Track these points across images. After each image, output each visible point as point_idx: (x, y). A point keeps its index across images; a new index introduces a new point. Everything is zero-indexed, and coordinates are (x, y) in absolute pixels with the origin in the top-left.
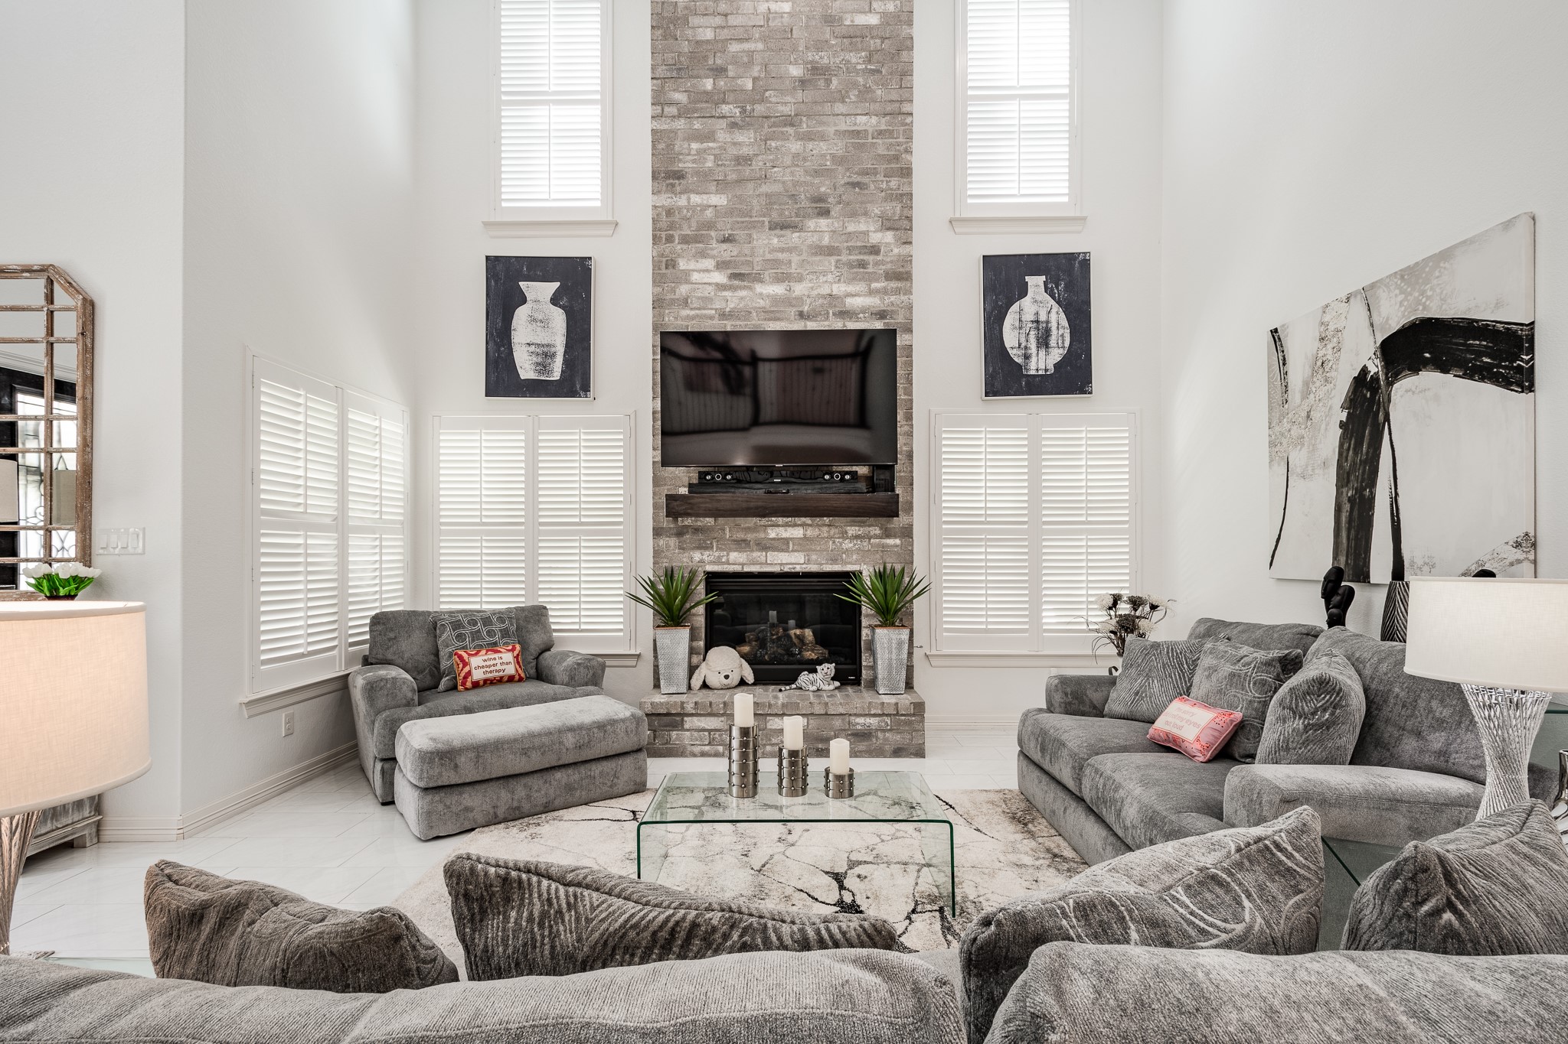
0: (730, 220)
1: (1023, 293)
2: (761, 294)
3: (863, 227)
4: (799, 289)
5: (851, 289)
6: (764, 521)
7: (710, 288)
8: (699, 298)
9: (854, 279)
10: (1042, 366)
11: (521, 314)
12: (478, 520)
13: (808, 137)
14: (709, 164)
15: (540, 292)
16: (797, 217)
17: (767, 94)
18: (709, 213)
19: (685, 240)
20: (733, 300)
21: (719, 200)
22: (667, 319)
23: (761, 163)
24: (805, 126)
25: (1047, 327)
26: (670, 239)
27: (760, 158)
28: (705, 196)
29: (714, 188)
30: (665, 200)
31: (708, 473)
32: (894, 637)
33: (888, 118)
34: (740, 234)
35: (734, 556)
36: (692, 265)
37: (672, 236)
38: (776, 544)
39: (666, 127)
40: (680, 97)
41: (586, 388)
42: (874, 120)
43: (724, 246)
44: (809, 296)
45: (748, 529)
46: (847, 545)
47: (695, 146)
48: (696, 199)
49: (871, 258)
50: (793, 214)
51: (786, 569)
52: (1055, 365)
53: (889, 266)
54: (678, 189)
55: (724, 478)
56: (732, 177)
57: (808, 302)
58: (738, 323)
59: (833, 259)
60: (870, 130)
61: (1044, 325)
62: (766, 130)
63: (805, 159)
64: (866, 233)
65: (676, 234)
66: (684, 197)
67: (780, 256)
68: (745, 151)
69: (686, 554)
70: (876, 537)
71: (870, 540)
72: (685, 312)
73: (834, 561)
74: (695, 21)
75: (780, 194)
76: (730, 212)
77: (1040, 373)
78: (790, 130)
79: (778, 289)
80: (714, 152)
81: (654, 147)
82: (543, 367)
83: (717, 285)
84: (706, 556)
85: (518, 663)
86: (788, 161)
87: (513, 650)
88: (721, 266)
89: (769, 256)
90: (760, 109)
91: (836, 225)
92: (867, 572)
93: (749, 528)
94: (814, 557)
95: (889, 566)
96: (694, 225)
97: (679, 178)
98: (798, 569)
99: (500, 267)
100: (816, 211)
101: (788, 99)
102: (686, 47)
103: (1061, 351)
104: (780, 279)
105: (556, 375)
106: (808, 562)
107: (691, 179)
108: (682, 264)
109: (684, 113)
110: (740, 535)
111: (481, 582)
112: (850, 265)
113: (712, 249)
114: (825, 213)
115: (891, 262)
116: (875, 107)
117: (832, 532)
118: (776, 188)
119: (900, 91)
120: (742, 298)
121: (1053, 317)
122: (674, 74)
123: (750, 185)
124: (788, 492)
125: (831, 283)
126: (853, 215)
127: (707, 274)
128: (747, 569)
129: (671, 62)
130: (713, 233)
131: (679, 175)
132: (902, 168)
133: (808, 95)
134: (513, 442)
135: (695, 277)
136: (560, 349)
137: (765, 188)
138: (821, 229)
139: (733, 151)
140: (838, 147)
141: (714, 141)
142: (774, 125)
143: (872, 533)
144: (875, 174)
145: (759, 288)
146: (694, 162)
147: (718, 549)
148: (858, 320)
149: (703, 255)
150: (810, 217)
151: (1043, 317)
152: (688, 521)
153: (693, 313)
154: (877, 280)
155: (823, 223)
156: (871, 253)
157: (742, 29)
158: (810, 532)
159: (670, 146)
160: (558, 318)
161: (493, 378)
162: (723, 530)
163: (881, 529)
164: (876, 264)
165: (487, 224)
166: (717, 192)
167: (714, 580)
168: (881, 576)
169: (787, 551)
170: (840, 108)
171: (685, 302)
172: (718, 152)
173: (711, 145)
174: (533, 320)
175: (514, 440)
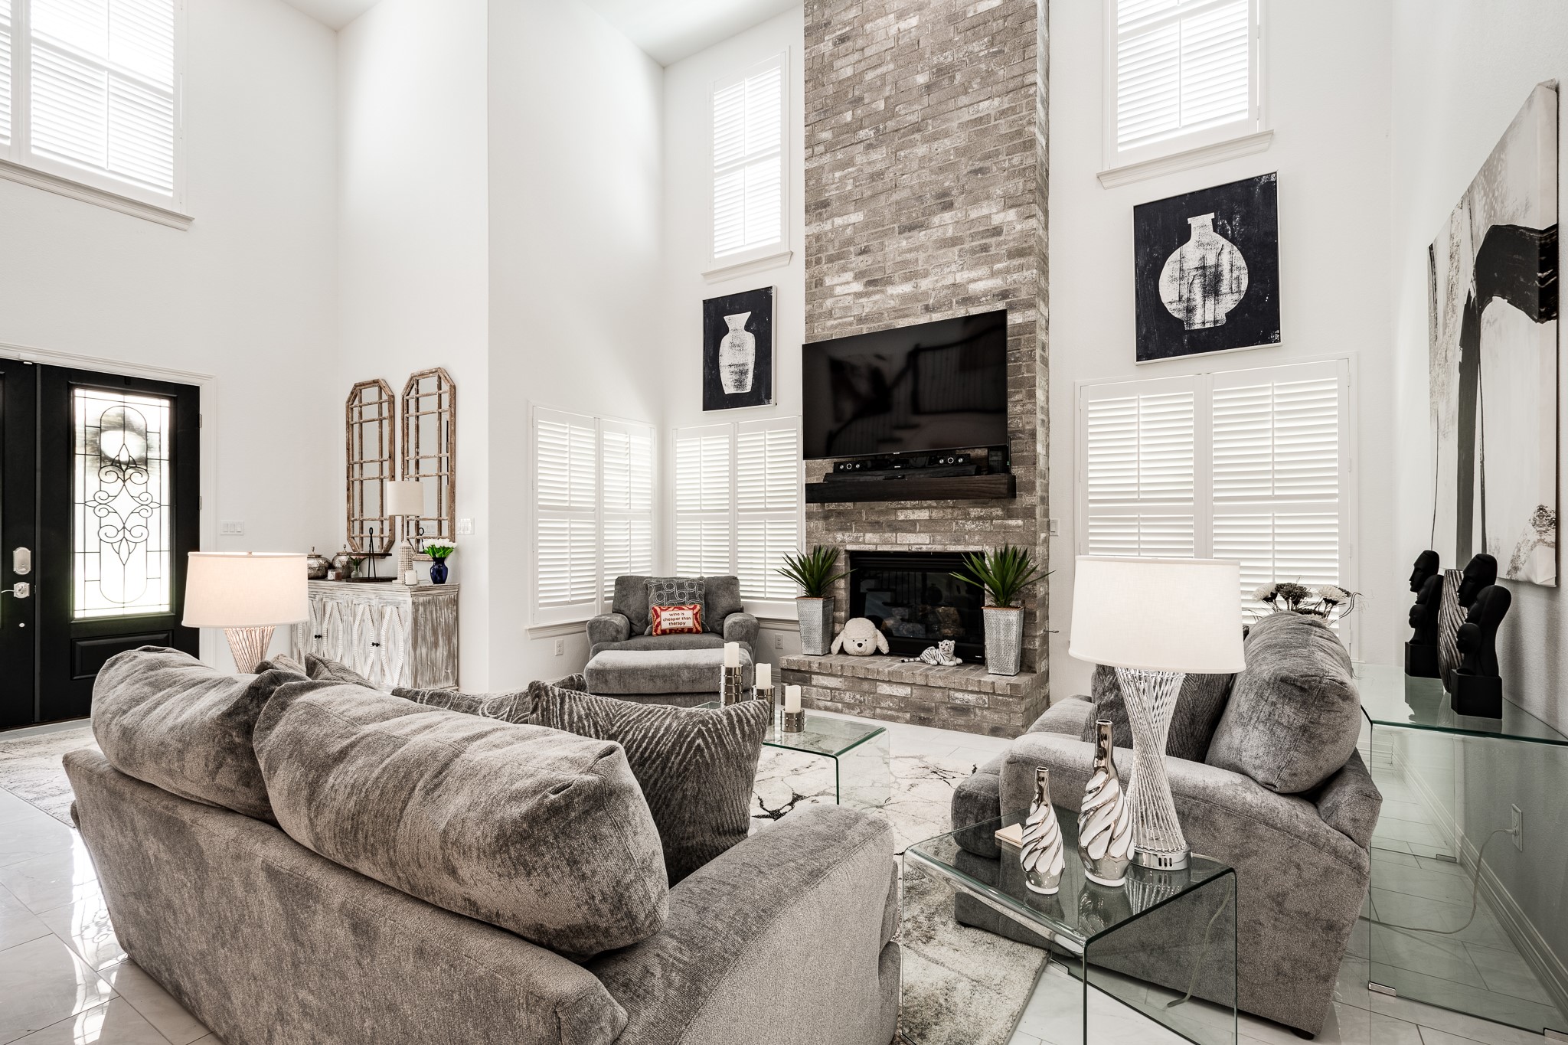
0: (866, 233)
1: (1185, 235)
2: (892, 295)
3: (985, 211)
4: (925, 284)
5: (973, 274)
6: (894, 505)
7: (849, 298)
8: (840, 308)
9: (977, 264)
10: (1210, 317)
11: (726, 341)
12: (699, 508)
13: (934, 138)
14: (849, 187)
15: (737, 322)
16: (923, 216)
17: (897, 109)
18: (849, 231)
19: (831, 260)
20: (868, 305)
21: (857, 217)
22: (816, 331)
23: (891, 175)
24: (930, 128)
25: (1216, 271)
26: (818, 261)
27: (891, 170)
28: (845, 217)
29: (853, 208)
30: (815, 229)
31: (841, 463)
32: (1002, 618)
33: (1011, 95)
34: (874, 244)
35: (869, 536)
36: (836, 280)
37: (820, 258)
38: (905, 525)
39: (816, 165)
40: (827, 135)
41: (769, 397)
42: (996, 101)
43: (861, 258)
44: (934, 290)
45: (881, 513)
46: (970, 526)
47: (838, 174)
48: (838, 221)
49: (993, 241)
50: (920, 214)
51: (914, 549)
52: (1227, 315)
53: (1011, 244)
54: (825, 216)
55: (854, 466)
56: (868, 193)
57: (933, 295)
58: (872, 325)
59: (956, 249)
60: (993, 113)
61: (1213, 270)
62: (897, 141)
63: (930, 160)
64: (988, 217)
65: (823, 256)
66: (829, 222)
67: (908, 256)
68: (879, 167)
69: (831, 535)
70: (998, 518)
71: (992, 521)
72: (830, 323)
73: (957, 542)
74: (837, 64)
75: (908, 198)
76: (866, 226)
77: (1207, 326)
78: (917, 136)
79: (906, 288)
80: (853, 175)
81: (807, 185)
82: (740, 383)
83: (855, 294)
84: (847, 536)
85: (696, 619)
86: (915, 165)
87: (693, 609)
88: (857, 277)
89: (898, 259)
90: (891, 124)
91: (959, 215)
92: (989, 551)
93: (882, 511)
94: (938, 538)
95: (1011, 547)
96: (837, 244)
97: (825, 207)
98: (924, 549)
99: (712, 307)
100: (940, 206)
101: (917, 107)
102: (830, 89)
103: (1236, 297)
104: (907, 279)
105: (748, 389)
106: (933, 542)
107: (835, 205)
108: (828, 281)
109: (830, 147)
110: (874, 518)
111: (700, 556)
112: (973, 251)
113: (851, 263)
114: (949, 206)
115: (1014, 240)
116: (999, 87)
117: (955, 514)
118: (904, 194)
119: (1023, 64)
120: (876, 302)
121: (1225, 259)
122: (822, 117)
123: (883, 197)
124: (903, 477)
125: (955, 273)
126: (976, 201)
127: (847, 286)
128: (880, 549)
129: (820, 107)
130: (852, 249)
131: (825, 204)
132: (1024, 142)
133: (935, 97)
134: (719, 445)
135: (838, 290)
136: (751, 367)
137: (895, 197)
138: (945, 222)
139: (869, 170)
140: (960, 140)
141: (853, 166)
142: (904, 135)
143: (994, 514)
144: (997, 155)
145: (891, 290)
146: (837, 188)
147: (857, 530)
148: (980, 304)
149: (844, 269)
150: (934, 213)
151: (1211, 261)
152: (833, 506)
153: (836, 322)
154: (999, 261)
155: (947, 216)
156: (993, 235)
157: (876, 57)
158: (935, 514)
159: (818, 181)
160: (750, 340)
161: (707, 397)
162: (861, 513)
163: (1003, 510)
164: (999, 244)
165: (705, 275)
166: (856, 211)
167: (854, 557)
168: (1002, 557)
169: (914, 532)
170: (964, 100)
171: (830, 314)
172: (856, 174)
173: (850, 170)
174: (733, 345)
175: (722, 443)
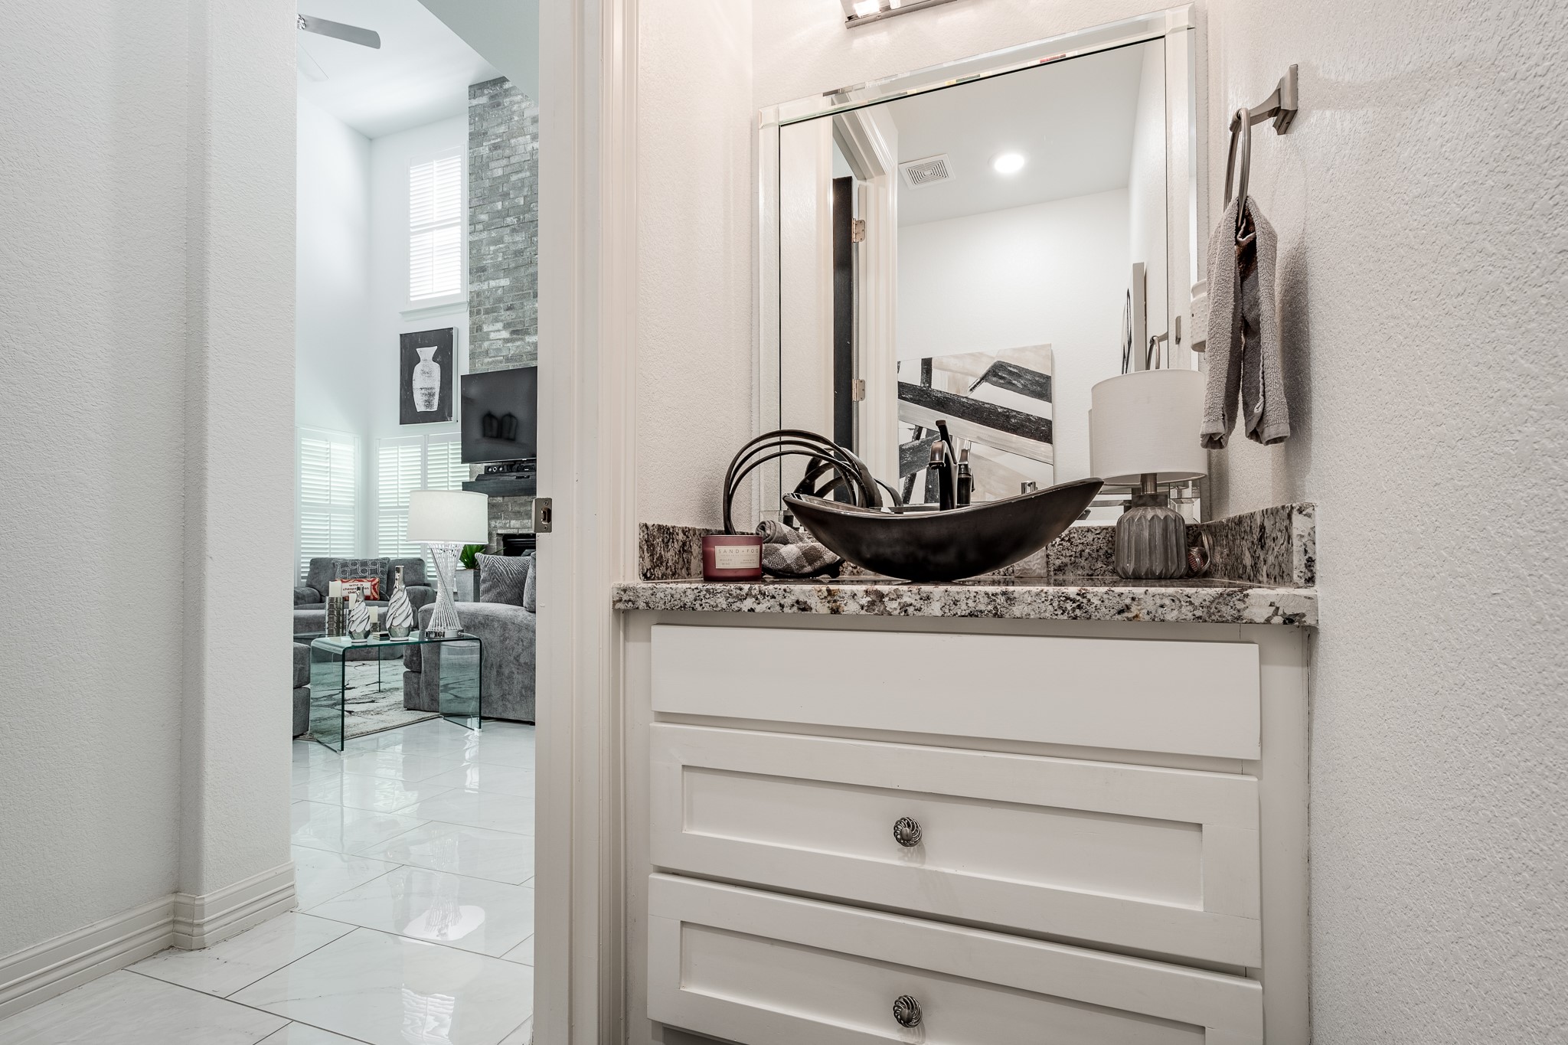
0: (511, 295)
2: (528, 342)
7: (500, 342)
8: (494, 349)
11: (418, 368)
12: (396, 505)
14: (500, 259)
15: (426, 353)
18: (500, 292)
19: (487, 312)
20: (513, 348)
21: (505, 282)
22: (478, 366)
23: (528, 254)
26: (478, 313)
27: (528, 250)
28: (497, 281)
29: (502, 275)
30: (476, 287)
31: (489, 467)
34: (517, 303)
35: (513, 522)
36: (491, 328)
37: (480, 310)
39: (477, 238)
40: (484, 217)
41: (450, 414)
43: (508, 313)
45: (521, 505)
47: (492, 248)
48: (493, 283)
54: (483, 278)
56: (512, 265)
58: (515, 364)
65: (482, 308)
66: (486, 283)
68: (520, 246)
72: (486, 360)
74: (492, 165)
76: (511, 289)
80: (502, 250)
81: (470, 253)
82: (429, 403)
83: (504, 339)
84: (498, 522)
88: (505, 327)
90: (528, 214)
93: (522, 503)
96: (491, 301)
97: (483, 271)
99: (407, 340)
102: (487, 183)
105: (435, 408)
107: (491, 271)
108: (486, 328)
109: (487, 227)
110: (516, 509)
113: (501, 316)
120: (518, 347)
122: (481, 203)
123: (522, 269)
127: (498, 333)
128: (520, 533)
129: (479, 195)
130: (502, 305)
134: (414, 453)
135: (493, 336)
136: (437, 390)
139: (513, 248)
141: (503, 243)
145: (528, 338)
146: (491, 259)
147: (505, 519)
149: (496, 320)
153: (491, 360)
157: (517, 164)
159: (478, 251)
160: (437, 369)
161: (403, 413)
162: (507, 505)
165: (401, 314)
166: (504, 277)
167: (506, 539)
171: (486, 353)
172: (504, 250)
173: (501, 246)
174: (424, 372)
175: (416, 451)
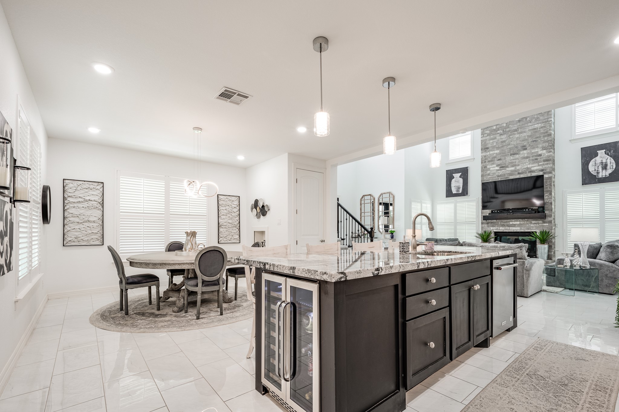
1: (597, 155)
2: (508, 170)
3: (536, 150)
4: (518, 168)
5: (533, 165)
6: (509, 220)
7: (495, 171)
8: (492, 173)
9: (534, 163)
10: (604, 175)
11: (453, 180)
12: (444, 222)
13: (521, 133)
14: (495, 144)
15: (457, 176)
16: (518, 151)
17: (510, 126)
18: (495, 155)
19: (489, 162)
20: (501, 173)
21: (497, 151)
22: (484, 179)
23: (508, 142)
24: (520, 130)
25: (606, 164)
26: (485, 162)
27: (507, 140)
28: (494, 151)
29: (496, 149)
30: (484, 154)
31: (493, 211)
33: (544, 123)
34: (503, 158)
35: (501, 228)
36: (491, 166)
38: (512, 225)
39: (484, 139)
40: (488, 132)
41: (467, 194)
42: (540, 125)
43: (499, 161)
44: (521, 169)
46: (532, 225)
47: (491, 141)
48: (491, 152)
49: (539, 157)
50: (517, 151)
51: (515, 231)
52: (609, 174)
53: (544, 158)
54: (487, 151)
55: (497, 211)
56: (500, 146)
57: (521, 170)
59: (528, 159)
60: (539, 127)
61: (605, 163)
62: (509, 134)
63: (520, 138)
64: (538, 152)
65: (487, 161)
66: (489, 153)
67: (513, 161)
68: (504, 140)
69: (489, 228)
70: (541, 223)
71: (539, 224)
72: (489, 177)
73: (528, 229)
75: (513, 147)
76: (500, 154)
77: (603, 177)
78: (516, 132)
79: (513, 168)
81: (481, 144)
82: (458, 191)
83: (497, 170)
84: (494, 228)
86: (515, 139)
88: (497, 166)
89: (510, 162)
90: (507, 130)
91: (529, 151)
92: (538, 231)
93: (505, 222)
94: (522, 228)
95: (544, 230)
96: (491, 158)
97: (487, 149)
98: (518, 231)
99: (449, 172)
100: (523, 149)
101: (515, 126)
103: (612, 170)
104: (513, 166)
105: (460, 192)
106: (521, 229)
107: (490, 148)
108: (488, 167)
109: (489, 135)
110: (503, 224)
111: (445, 234)
112: (533, 160)
113: (495, 162)
114: (526, 149)
115: (545, 157)
116: (541, 121)
117: (528, 223)
118: (512, 146)
119: (548, 116)
120: (503, 172)
121: (608, 161)
123: (505, 147)
124: (513, 214)
125: (527, 165)
126: (534, 148)
127: (494, 168)
128: (504, 231)
130: (496, 159)
131: (488, 148)
132: (548, 134)
133: (521, 123)
135: (491, 169)
136: (461, 186)
137: (509, 147)
138: (525, 153)
139: (501, 140)
140: (529, 133)
141: (496, 139)
142: (512, 132)
143: (539, 222)
144: (540, 137)
145: (507, 169)
146: (491, 145)
147: (497, 227)
148: (535, 172)
149: (493, 164)
150: (521, 151)
151: (604, 161)
152: (490, 221)
153: (491, 177)
154: (541, 162)
155: (525, 151)
156: (539, 156)
158: (521, 223)
159: (485, 143)
160: (461, 180)
161: (447, 194)
162: (498, 222)
163: (542, 221)
164: (541, 158)
165: (446, 164)
166: (497, 150)
167: (496, 233)
168: (542, 233)
169: (515, 227)
170: (530, 124)
171: (489, 175)
172: (497, 141)
173: (495, 140)
174: (456, 181)
175: (452, 206)
